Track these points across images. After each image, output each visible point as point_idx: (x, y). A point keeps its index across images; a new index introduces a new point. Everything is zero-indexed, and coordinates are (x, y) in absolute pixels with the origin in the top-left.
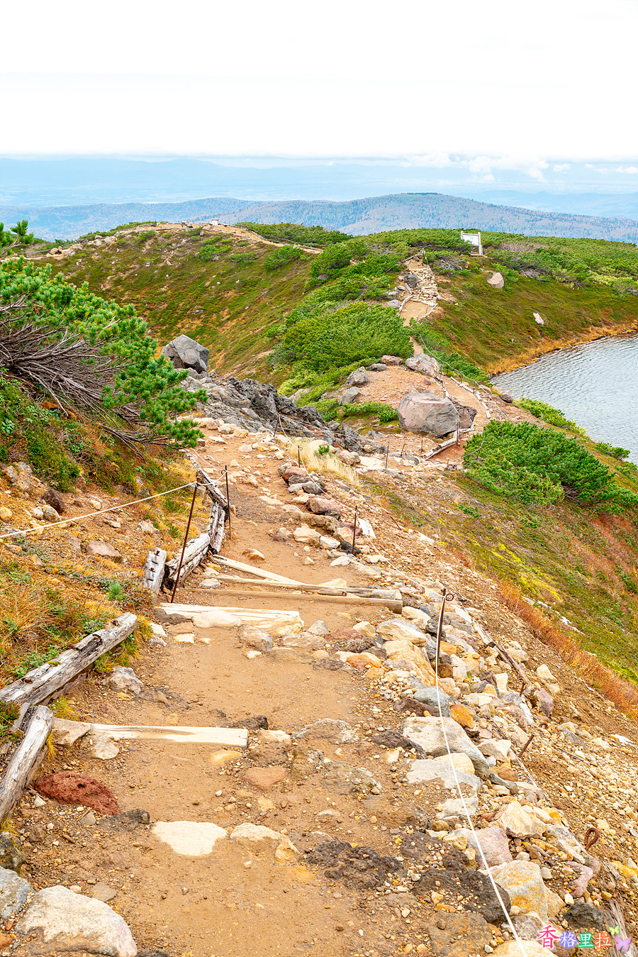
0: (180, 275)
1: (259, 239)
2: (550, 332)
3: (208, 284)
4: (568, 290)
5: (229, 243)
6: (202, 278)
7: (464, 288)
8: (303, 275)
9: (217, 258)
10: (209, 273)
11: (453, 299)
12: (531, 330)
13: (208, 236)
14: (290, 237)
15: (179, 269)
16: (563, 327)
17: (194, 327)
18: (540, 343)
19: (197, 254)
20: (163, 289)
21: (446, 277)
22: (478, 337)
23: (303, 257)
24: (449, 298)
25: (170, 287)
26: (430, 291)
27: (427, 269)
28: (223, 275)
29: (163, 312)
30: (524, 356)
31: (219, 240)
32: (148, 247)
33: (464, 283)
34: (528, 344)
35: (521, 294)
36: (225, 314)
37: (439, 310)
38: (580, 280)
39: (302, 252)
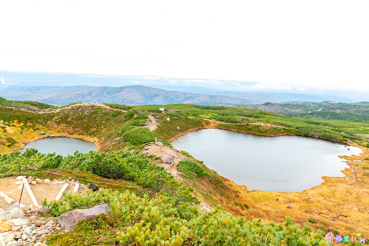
0: (90, 117)
1: (109, 108)
2: (181, 131)
3: (97, 119)
4: (183, 121)
5: (102, 109)
6: (96, 118)
7: (162, 121)
8: (122, 118)
9: (99, 113)
10: (97, 116)
11: (160, 124)
12: (177, 131)
13: (96, 107)
14: (117, 108)
15: (89, 115)
16: (183, 129)
17: (94, 130)
18: (179, 134)
19: (94, 111)
20: (85, 121)
21: (158, 119)
22: (166, 133)
23: (122, 113)
24: (159, 124)
25: (87, 120)
26: (154, 123)
27: (153, 117)
28: (101, 117)
29: (86, 126)
30: (176, 137)
31: (99, 108)
32: (80, 110)
33: (162, 120)
34: (176, 134)
35: (174, 122)
36: (102, 127)
37: (157, 128)
38: (186, 118)
39: (121, 112)
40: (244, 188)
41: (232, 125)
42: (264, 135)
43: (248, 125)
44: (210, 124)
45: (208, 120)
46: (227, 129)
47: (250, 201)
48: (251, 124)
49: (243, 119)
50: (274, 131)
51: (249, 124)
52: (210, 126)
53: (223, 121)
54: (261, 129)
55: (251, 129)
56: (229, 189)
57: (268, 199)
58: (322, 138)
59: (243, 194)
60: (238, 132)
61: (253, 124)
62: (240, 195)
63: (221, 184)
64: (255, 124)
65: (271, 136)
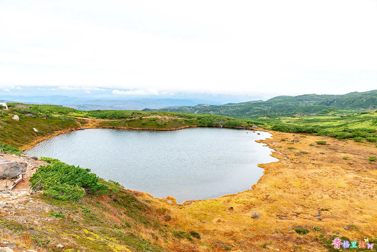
2: (39, 134)
4: (44, 120)
7: (3, 121)
12: (33, 134)
16: (45, 132)
18: (38, 138)
22: (12, 139)
30: (32, 143)
33: (3, 119)
34: (33, 139)
35: (27, 122)
38: (48, 116)
40: (170, 202)
41: (119, 121)
42: (164, 129)
43: (141, 119)
44: (87, 123)
45: (84, 118)
46: (113, 127)
47: (193, 222)
48: (145, 118)
49: (134, 113)
50: (175, 123)
51: (143, 118)
52: (88, 125)
53: (106, 118)
54: (159, 123)
55: (146, 123)
56: (149, 208)
57: (217, 212)
58: (227, 126)
59: (174, 212)
60: (130, 129)
61: (148, 117)
62: (172, 216)
63: (136, 203)
64: (150, 117)
65: (173, 130)
